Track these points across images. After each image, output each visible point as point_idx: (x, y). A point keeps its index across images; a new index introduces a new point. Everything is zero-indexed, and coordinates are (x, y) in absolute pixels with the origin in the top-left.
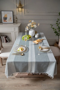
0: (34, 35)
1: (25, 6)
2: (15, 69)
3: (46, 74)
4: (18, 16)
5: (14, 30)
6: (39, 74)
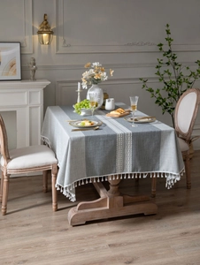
1: (57, 27)
2: (84, 166)
3: (160, 174)
5: (30, 100)
6: (142, 175)
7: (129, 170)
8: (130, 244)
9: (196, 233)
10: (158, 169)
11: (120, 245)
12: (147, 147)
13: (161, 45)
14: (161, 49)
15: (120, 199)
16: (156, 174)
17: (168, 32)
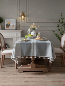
0: (36, 35)
1: (27, 15)
4: (20, 23)
5: (17, 35)
6: (40, 57)
7: (35, 55)
8: (32, 82)
9: (58, 82)
10: (46, 56)
11: (29, 81)
12: (42, 48)
13: (60, 20)
14: (60, 21)
15: (34, 65)
16: (45, 57)
17: (62, 16)
